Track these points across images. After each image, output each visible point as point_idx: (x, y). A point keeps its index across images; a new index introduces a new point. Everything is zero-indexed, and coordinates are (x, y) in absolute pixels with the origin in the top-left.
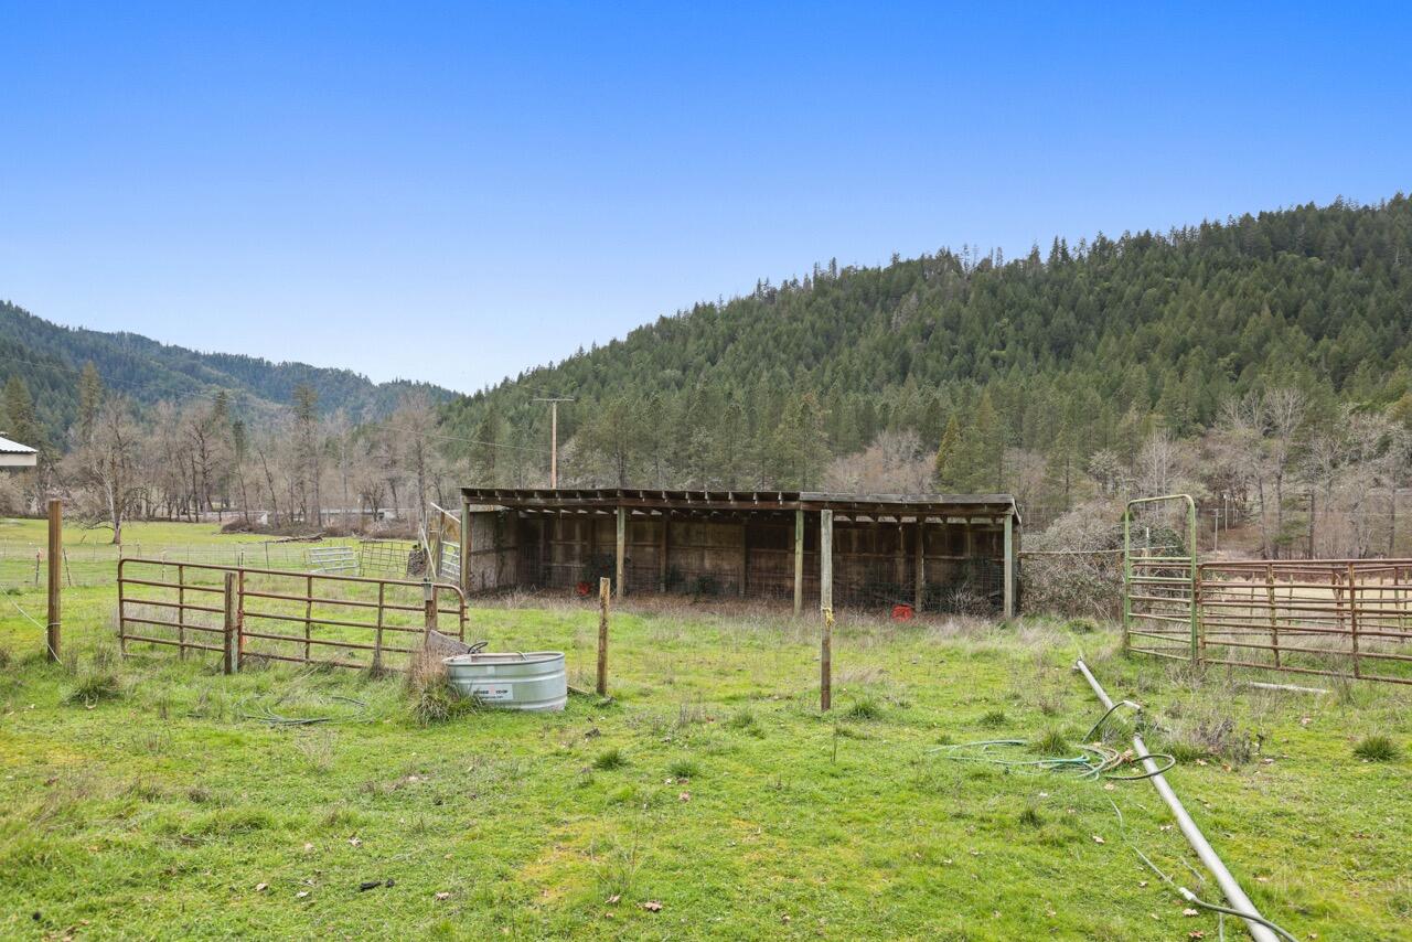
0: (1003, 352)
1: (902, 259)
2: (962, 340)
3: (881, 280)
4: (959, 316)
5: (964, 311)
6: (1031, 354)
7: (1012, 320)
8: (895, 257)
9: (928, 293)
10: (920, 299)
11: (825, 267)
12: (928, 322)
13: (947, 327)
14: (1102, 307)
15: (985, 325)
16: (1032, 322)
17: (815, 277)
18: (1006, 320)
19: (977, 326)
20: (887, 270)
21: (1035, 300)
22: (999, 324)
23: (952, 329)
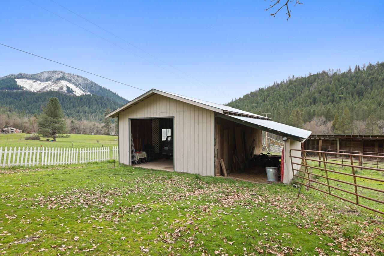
0: (343, 96)
1: (312, 74)
2: (330, 93)
3: (307, 80)
4: (329, 87)
5: (331, 86)
6: (351, 96)
7: (345, 87)
8: (310, 74)
9: (320, 82)
10: (318, 84)
11: (291, 78)
12: (321, 89)
13: (326, 90)
14: (372, 82)
15: (337, 89)
16: (351, 87)
17: (289, 80)
18: (343, 87)
19: (334, 89)
20: (308, 77)
21: (351, 82)
22: (341, 88)
23: (327, 90)
